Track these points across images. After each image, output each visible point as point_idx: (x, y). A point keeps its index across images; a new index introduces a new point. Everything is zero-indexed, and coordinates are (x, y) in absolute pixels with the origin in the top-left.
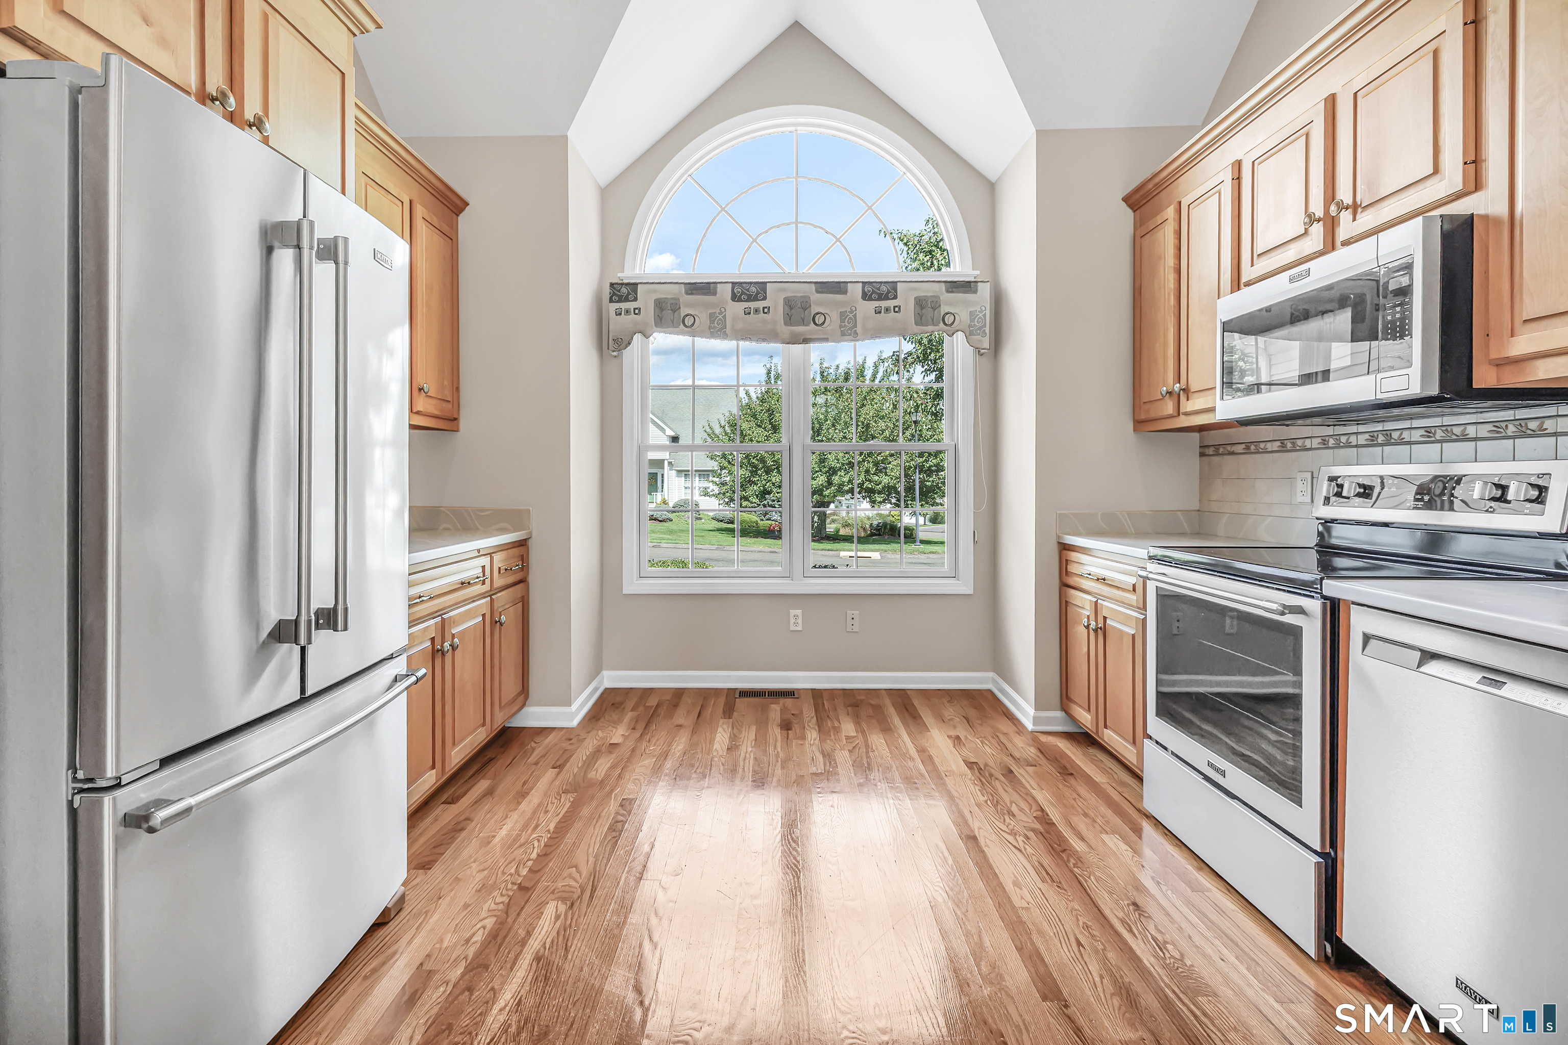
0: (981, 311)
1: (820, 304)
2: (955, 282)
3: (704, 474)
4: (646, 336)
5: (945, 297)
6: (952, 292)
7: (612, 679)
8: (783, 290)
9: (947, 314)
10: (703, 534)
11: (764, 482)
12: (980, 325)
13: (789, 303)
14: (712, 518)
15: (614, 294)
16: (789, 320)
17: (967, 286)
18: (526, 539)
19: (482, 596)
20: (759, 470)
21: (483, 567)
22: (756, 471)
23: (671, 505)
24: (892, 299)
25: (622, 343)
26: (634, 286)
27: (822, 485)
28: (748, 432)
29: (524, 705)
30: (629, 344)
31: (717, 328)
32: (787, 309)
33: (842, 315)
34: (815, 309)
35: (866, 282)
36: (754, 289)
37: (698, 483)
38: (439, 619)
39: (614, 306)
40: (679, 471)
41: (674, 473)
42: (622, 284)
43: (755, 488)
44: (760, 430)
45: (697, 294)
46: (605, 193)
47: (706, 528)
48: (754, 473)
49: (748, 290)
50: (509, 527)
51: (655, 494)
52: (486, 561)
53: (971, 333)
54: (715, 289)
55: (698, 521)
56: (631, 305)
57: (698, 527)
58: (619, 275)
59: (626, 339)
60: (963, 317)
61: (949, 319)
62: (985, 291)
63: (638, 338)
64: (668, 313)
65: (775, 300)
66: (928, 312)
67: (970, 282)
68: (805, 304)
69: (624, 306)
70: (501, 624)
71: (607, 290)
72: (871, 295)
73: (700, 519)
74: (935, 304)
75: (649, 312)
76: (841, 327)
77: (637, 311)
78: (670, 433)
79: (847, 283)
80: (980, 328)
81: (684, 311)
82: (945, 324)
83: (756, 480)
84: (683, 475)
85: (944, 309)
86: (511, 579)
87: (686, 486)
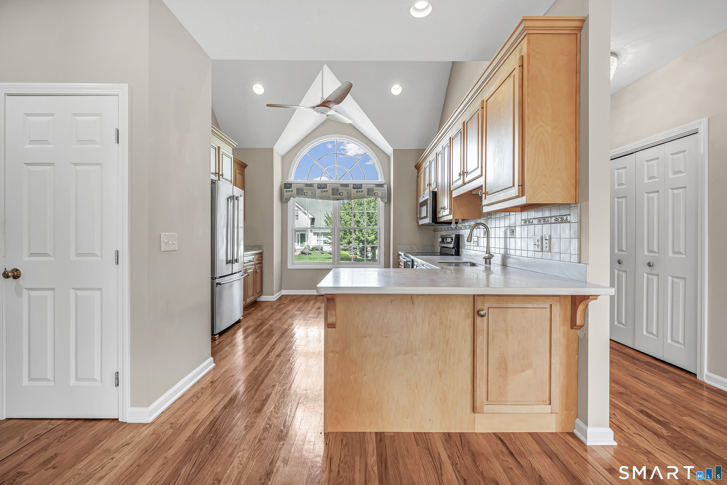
0: (385, 192)
1: (341, 190)
2: (378, 184)
3: (325, 234)
4: (294, 198)
5: (375, 188)
6: (377, 187)
7: (284, 292)
8: (331, 186)
9: (375, 193)
10: (324, 260)
11: (349, 238)
12: (384, 196)
13: (333, 189)
14: (329, 253)
15: (285, 186)
16: (333, 194)
17: (381, 185)
18: (262, 252)
19: (253, 265)
20: (347, 233)
21: (253, 258)
22: (346, 233)
23: (311, 247)
24: (361, 189)
25: (288, 200)
26: (291, 184)
27: (373, 239)
28: (343, 217)
29: (261, 295)
30: (290, 200)
31: (314, 196)
32: (333, 191)
33: (348, 193)
34: (340, 191)
35: (354, 184)
36: (323, 186)
37: (323, 238)
38: (245, 268)
39: (285, 190)
40: (314, 233)
41: (312, 233)
42: (288, 184)
43: (346, 240)
44: (348, 216)
45: (308, 187)
46: (283, 157)
47: (325, 257)
48: (345, 234)
49: (322, 186)
50: (258, 249)
51: (304, 243)
52: (254, 256)
53: (382, 198)
54: (313, 185)
55: (322, 254)
56: (290, 190)
57: (322, 257)
58: (287, 181)
59: (289, 199)
60: (380, 194)
61: (376, 194)
62: (386, 186)
63: (292, 198)
64: (300, 192)
65: (329, 189)
66: (371, 192)
67: (382, 184)
68: (337, 190)
69: (288, 190)
70: (257, 272)
71: (283, 186)
72: (355, 187)
73: (324, 253)
74: (373, 190)
75: (295, 192)
76: (347, 196)
77: (292, 191)
78: (311, 216)
79: (349, 184)
80: (384, 197)
81: (304, 191)
82: (375, 195)
83: (346, 237)
84: (316, 235)
85: (375, 191)
86: (259, 262)
87: (318, 239)
